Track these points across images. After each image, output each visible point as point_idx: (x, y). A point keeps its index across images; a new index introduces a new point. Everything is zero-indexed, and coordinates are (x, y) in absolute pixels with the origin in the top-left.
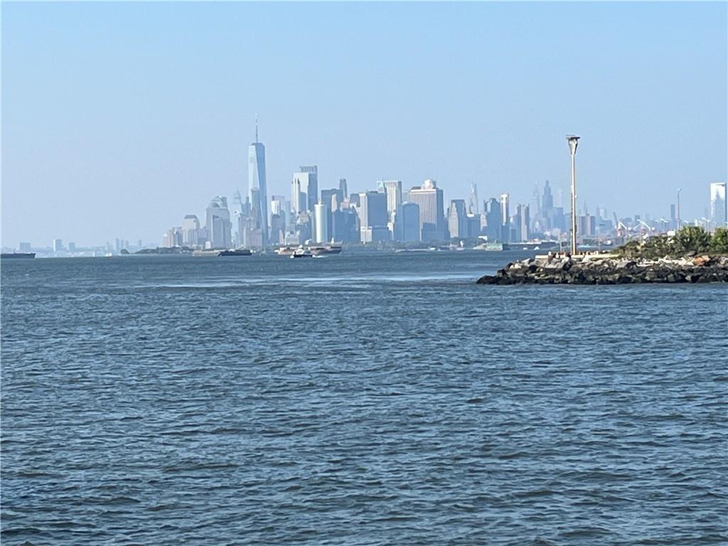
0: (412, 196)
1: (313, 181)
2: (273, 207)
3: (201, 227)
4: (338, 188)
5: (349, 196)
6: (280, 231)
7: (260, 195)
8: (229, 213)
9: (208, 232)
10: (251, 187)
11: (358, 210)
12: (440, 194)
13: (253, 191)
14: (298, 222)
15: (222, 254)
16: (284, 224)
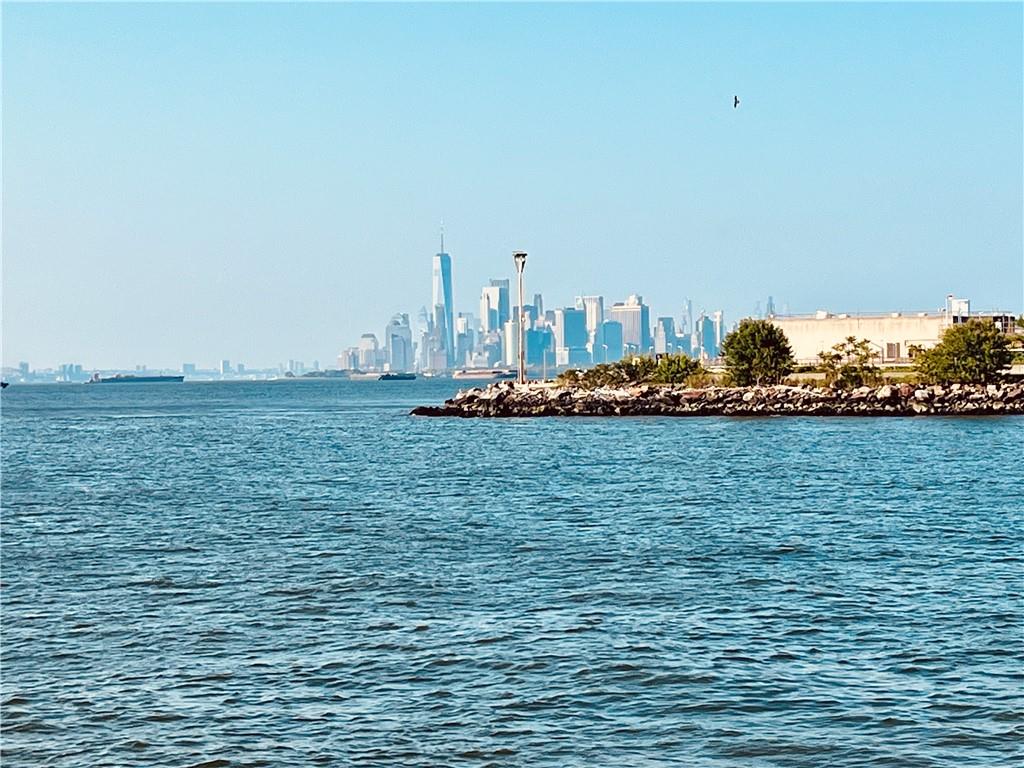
0: (615, 313)
1: (504, 297)
2: (459, 326)
3: (380, 347)
4: (532, 305)
5: (544, 312)
6: (468, 352)
7: (445, 312)
8: (410, 332)
9: (387, 352)
10: (435, 303)
11: (553, 328)
12: (645, 312)
13: (437, 308)
14: (488, 342)
15: (384, 378)
16: (472, 345)
